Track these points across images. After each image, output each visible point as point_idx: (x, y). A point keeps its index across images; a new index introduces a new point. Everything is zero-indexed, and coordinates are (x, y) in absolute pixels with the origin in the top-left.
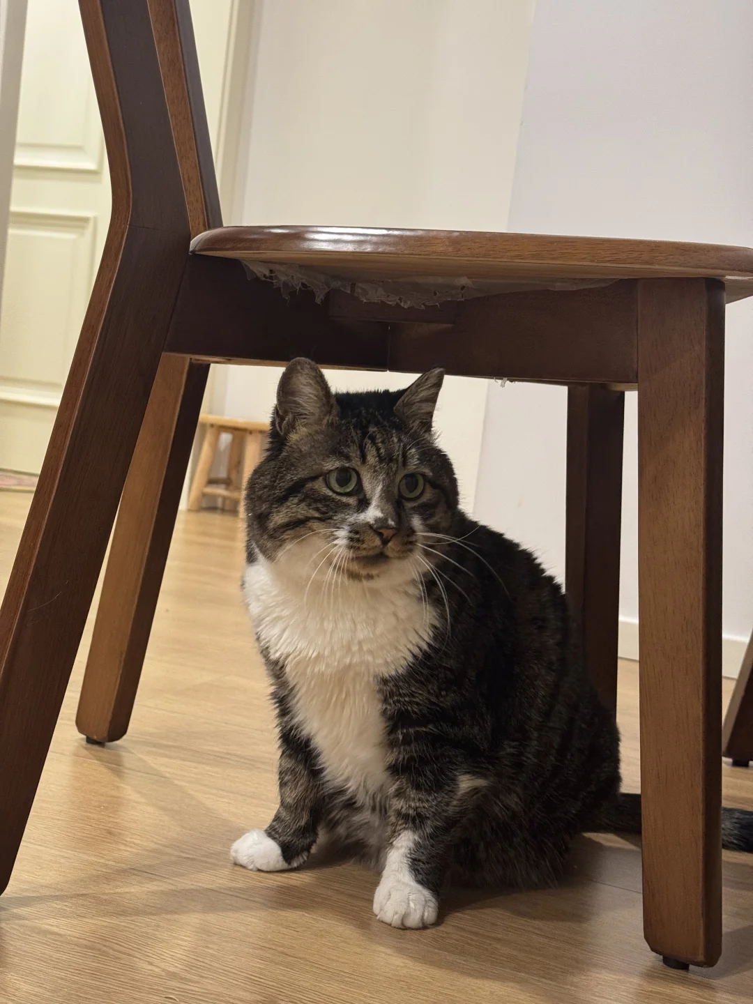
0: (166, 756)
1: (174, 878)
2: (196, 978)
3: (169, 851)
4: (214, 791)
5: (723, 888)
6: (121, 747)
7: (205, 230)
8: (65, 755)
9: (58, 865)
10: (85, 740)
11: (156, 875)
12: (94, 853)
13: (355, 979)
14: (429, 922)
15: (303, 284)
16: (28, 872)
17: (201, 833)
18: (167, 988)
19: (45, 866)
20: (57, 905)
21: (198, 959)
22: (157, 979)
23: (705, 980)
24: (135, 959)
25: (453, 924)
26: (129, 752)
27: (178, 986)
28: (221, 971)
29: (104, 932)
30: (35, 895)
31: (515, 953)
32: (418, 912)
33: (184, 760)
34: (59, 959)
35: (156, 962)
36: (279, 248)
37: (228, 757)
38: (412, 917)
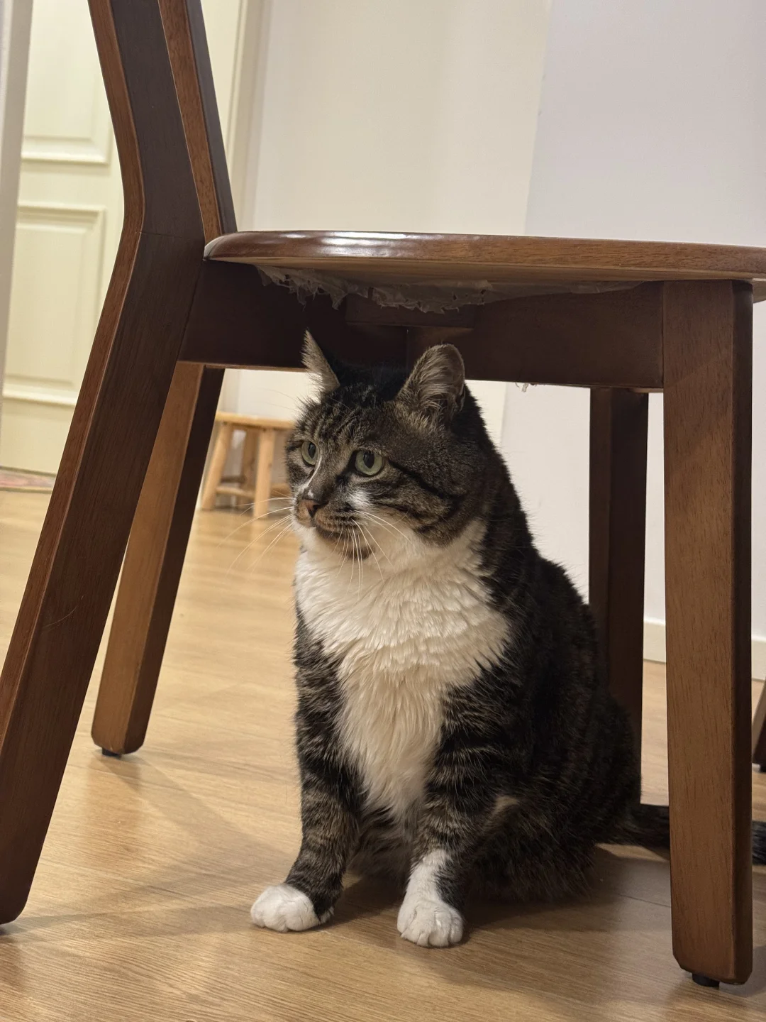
1: (193, 896)
2: (217, 1001)
3: (187, 867)
4: (233, 805)
5: (754, 901)
6: (137, 759)
7: (220, 235)
8: (81, 768)
9: (76, 884)
10: (101, 751)
11: (173, 892)
12: (112, 870)
13: (378, 1000)
14: (455, 941)
15: (320, 289)
16: (46, 891)
17: (220, 848)
18: (188, 1011)
19: (62, 884)
20: (75, 925)
21: (220, 981)
22: (177, 1002)
23: (736, 998)
24: (155, 981)
25: (479, 942)
26: (146, 764)
27: (199, 1009)
28: (243, 993)
29: (123, 953)
30: (52, 915)
31: (540, 971)
32: (445, 931)
34: (77, 982)
35: (178, 985)
36: (295, 254)
37: (246, 768)
38: (438, 936)
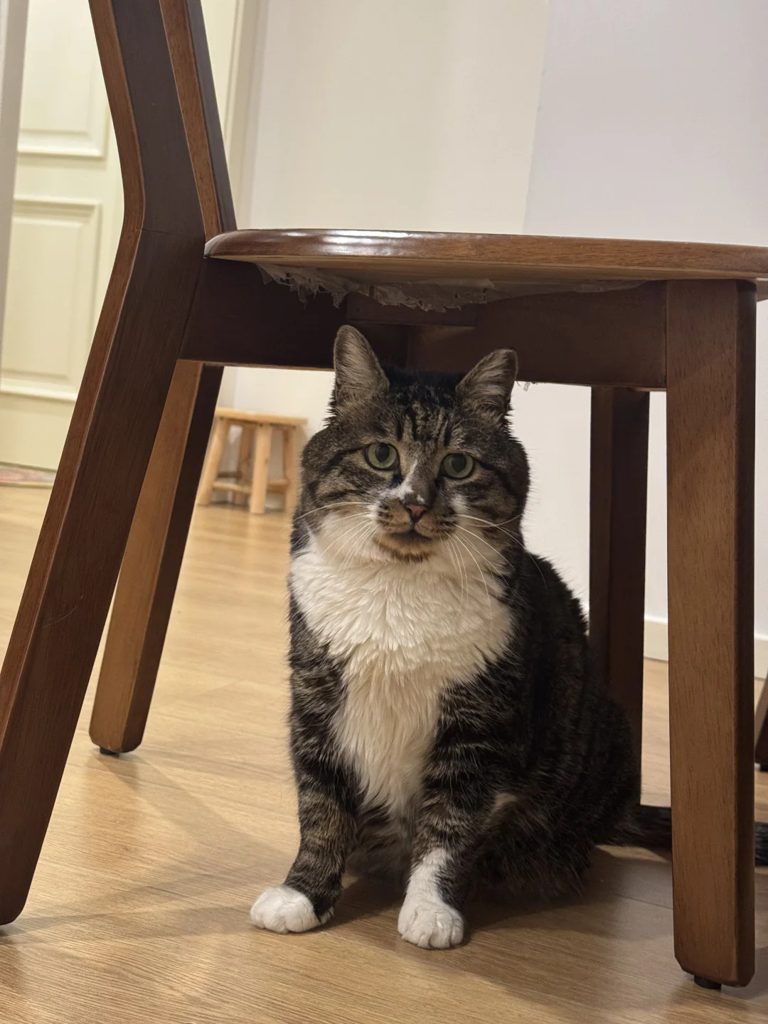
0: (181, 767)
1: (192, 897)
2: (218, 1003)
3: (187, 867)
4: (232, 804)
6: (136, 757)
7: (220, 233)
8: (80, 767)
9: (74, 884)
10: (99, 750)
11: (174, 893)
12: (112, 871)
13: (380, 1003)
14: (456, 942)
15: (320, 288)
16: (44, 891)
17: (219, 848)
18: (187, 1014)
19: (60, 885)
20: (74, 926)
21: (220, 982)
22: (177, 1004)
23: (738, 1000)
24: (154, 983)
25: (479, 943)
26: (145, 763)
27: (199, 1011)
28: (242, 995)
29: (123, 955)
30: (51, 916)
31: (542, 973)
32: (446, 932)
33: (198, 770)
34: (77, 984)
35: (178, 986)
36: (296, 253)
37: (245, 767)
38: (439, 938)
